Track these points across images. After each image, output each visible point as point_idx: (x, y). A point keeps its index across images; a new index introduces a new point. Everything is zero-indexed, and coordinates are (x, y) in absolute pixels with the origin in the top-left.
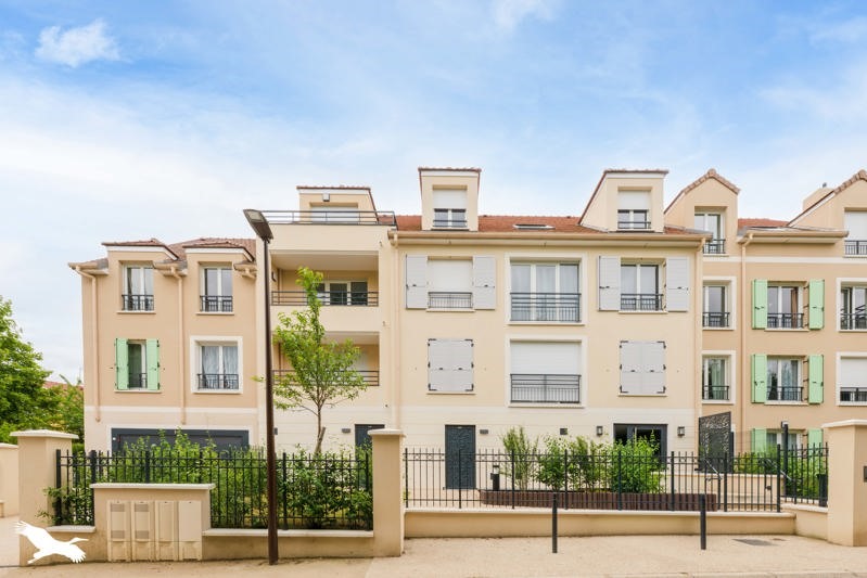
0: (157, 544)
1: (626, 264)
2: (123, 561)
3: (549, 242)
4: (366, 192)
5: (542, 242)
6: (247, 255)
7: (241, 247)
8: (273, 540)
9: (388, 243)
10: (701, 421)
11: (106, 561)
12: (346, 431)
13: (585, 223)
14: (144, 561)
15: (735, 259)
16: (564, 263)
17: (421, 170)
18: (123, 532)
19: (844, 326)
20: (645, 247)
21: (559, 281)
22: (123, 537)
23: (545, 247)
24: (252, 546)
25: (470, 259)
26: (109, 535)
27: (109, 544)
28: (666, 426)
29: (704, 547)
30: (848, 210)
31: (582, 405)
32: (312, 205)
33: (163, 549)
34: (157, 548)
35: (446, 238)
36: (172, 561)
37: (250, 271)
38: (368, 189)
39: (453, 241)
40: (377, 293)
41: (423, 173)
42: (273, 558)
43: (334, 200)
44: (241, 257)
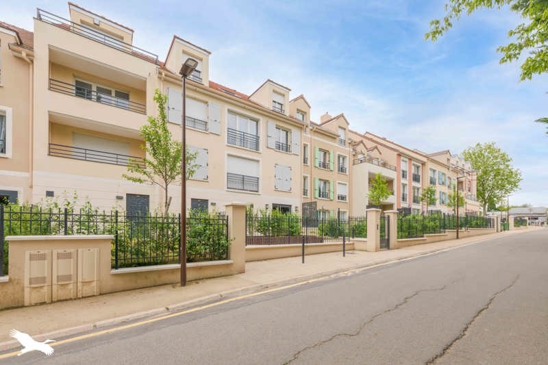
0: (79, 284)
1: (278, 128)
2: (44, 303)
3: (247, 107)
4: (131, 32)
5: (243, 105)
6: (17, 39)
7: (15, 31)
8: (183, 270)
9: (156, 76)
10: (304, 204)
11: (23, 306)
12: (119, 198)
13: (251, 99)
14: (66, 300)
15: (309, 136)
16: (252, 119)
17: (175, 37)
18: (44, 278)
19: (339, 171)
20: (284, 122)
21: (250, 128)
22: (44, 283)
23: (244, 108)
24: (159, 276)
25: (206, 103)
26: (26, 283)
27: (27, 291)
28: (291, 206)
29: (344, 255)
30: (340, 127)
31: (259, 193)
32: (82, 21)
33: (85, 288)
34: (80, 288)
35: (195, 86)
36: (94, 296)
37: (27, 55)
38: (133, 31)
39: (198, 89)
40: (145, 106)
41: (176, 39)
42: (184, 282)
43: (102, 26)
44: (14, 39)
